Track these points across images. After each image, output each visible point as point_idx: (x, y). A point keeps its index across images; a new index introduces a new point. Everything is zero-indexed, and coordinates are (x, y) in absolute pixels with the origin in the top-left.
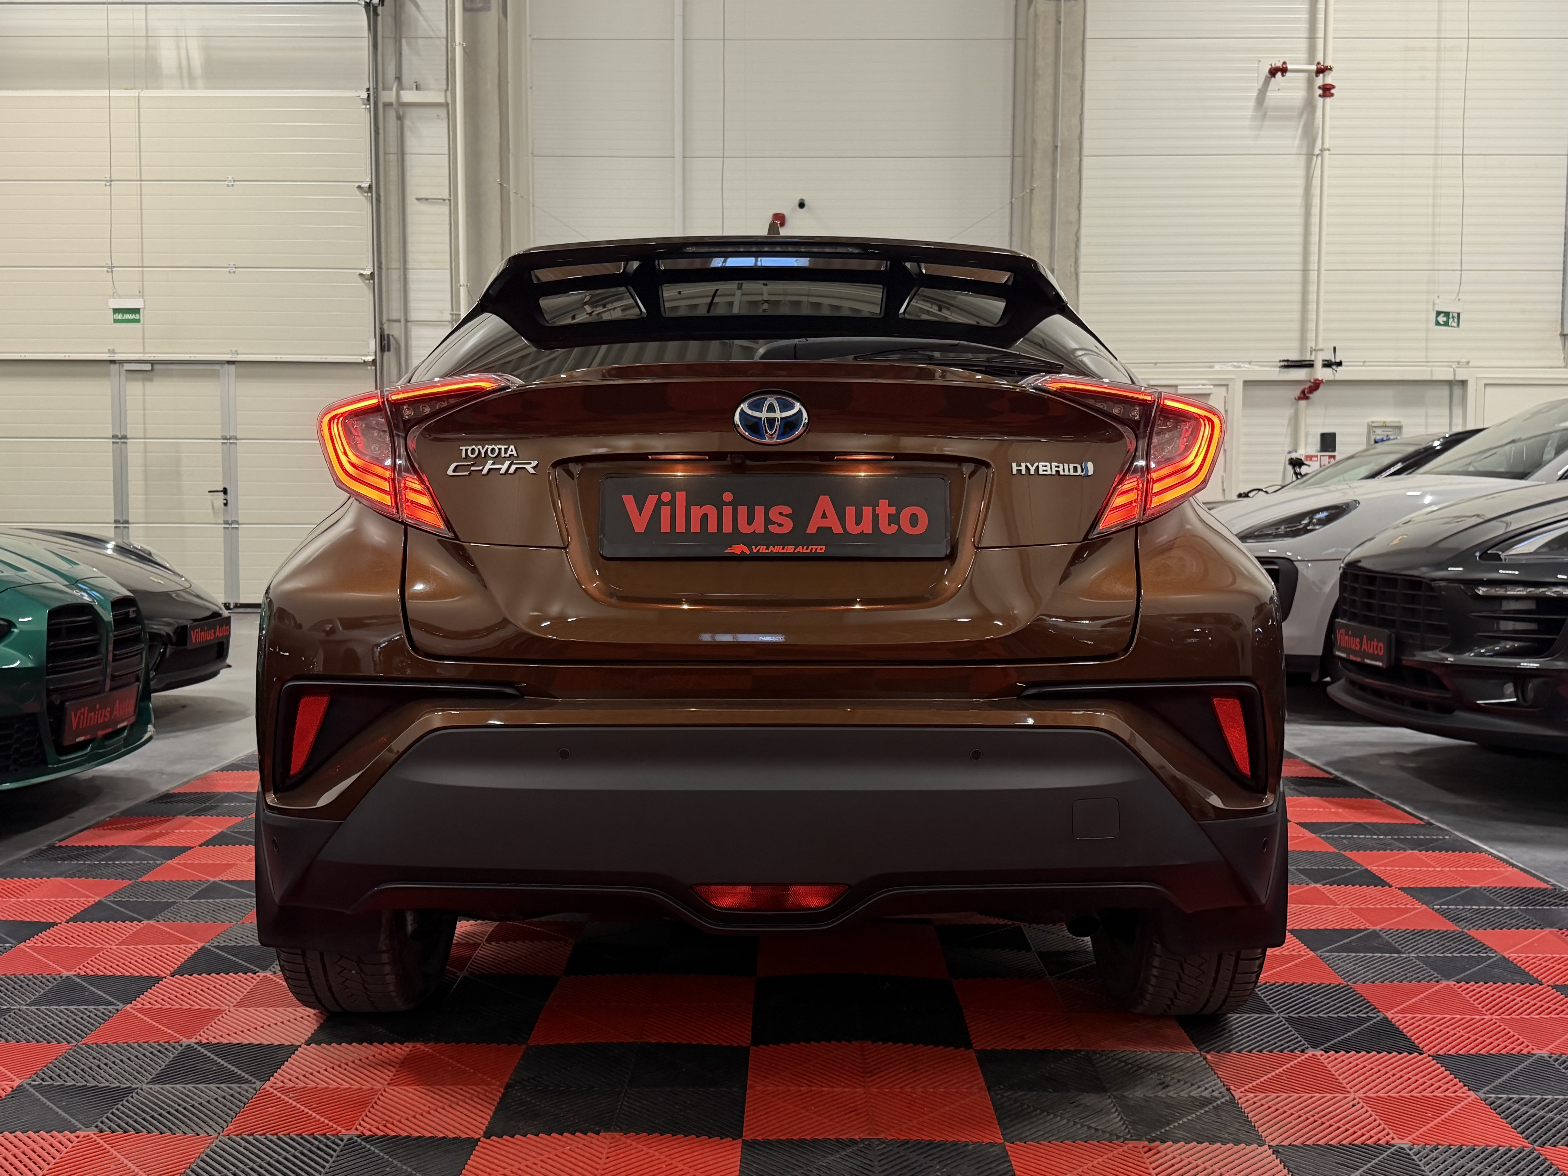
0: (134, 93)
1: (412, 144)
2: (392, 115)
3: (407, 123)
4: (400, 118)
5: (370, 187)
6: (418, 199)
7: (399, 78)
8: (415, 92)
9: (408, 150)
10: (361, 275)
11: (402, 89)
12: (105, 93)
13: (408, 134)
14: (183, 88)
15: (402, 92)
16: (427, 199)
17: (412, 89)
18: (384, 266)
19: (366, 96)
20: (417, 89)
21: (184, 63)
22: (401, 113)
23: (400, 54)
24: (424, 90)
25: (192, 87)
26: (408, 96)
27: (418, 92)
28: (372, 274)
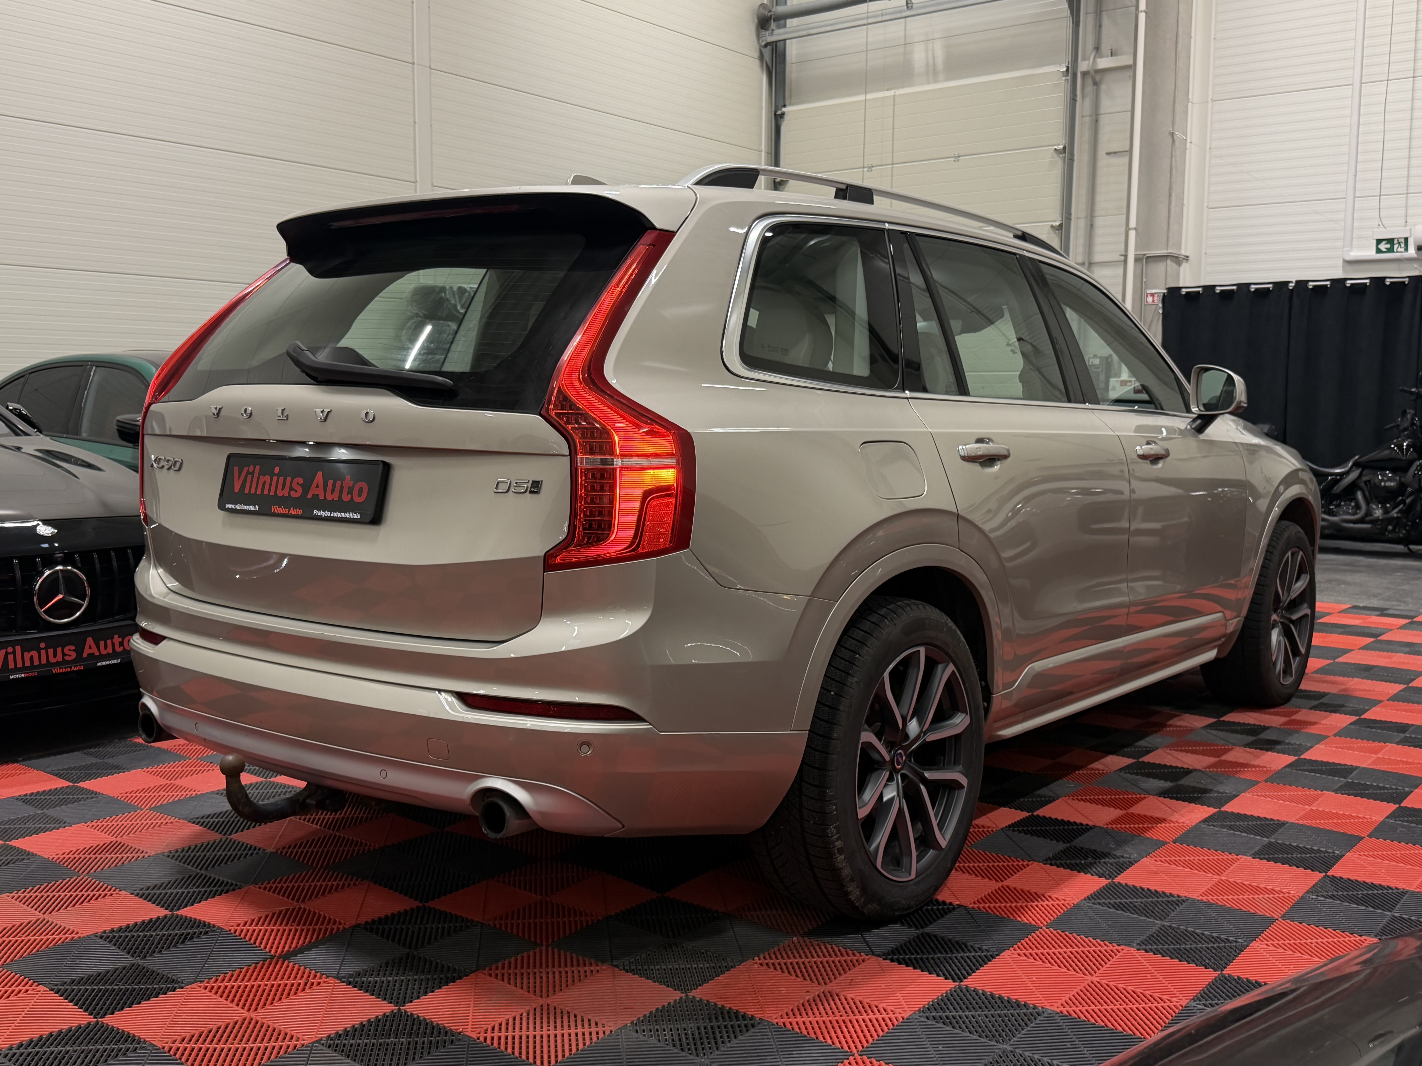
0: (891, 93)
1: (1106, 104)
2: (1089, 81)
3: (1103, 87)
4: (1096, 84)
5: (1064, 148)
6: (1108, 154)
7: (1097, 49)
8: (1110, 58)
9: (1102, 110)
10: (1052, 226)
11: (1101, 57)
12: (862, 97)
13: (1103, 96)
14: (929, 83)
15: (1099, 60)
16: (1115, 153)
17: (1108, 56)
18: (1073, 217)
19: (1065, 69)
20: (1112, 55)
21: (931, 63)
22: (1098, 78)
23: (1100, 26)
24: (1116, 55)
25: (935, 81)
26: (1103, 63)
27: (1114, 58)
28: (1061, 225)
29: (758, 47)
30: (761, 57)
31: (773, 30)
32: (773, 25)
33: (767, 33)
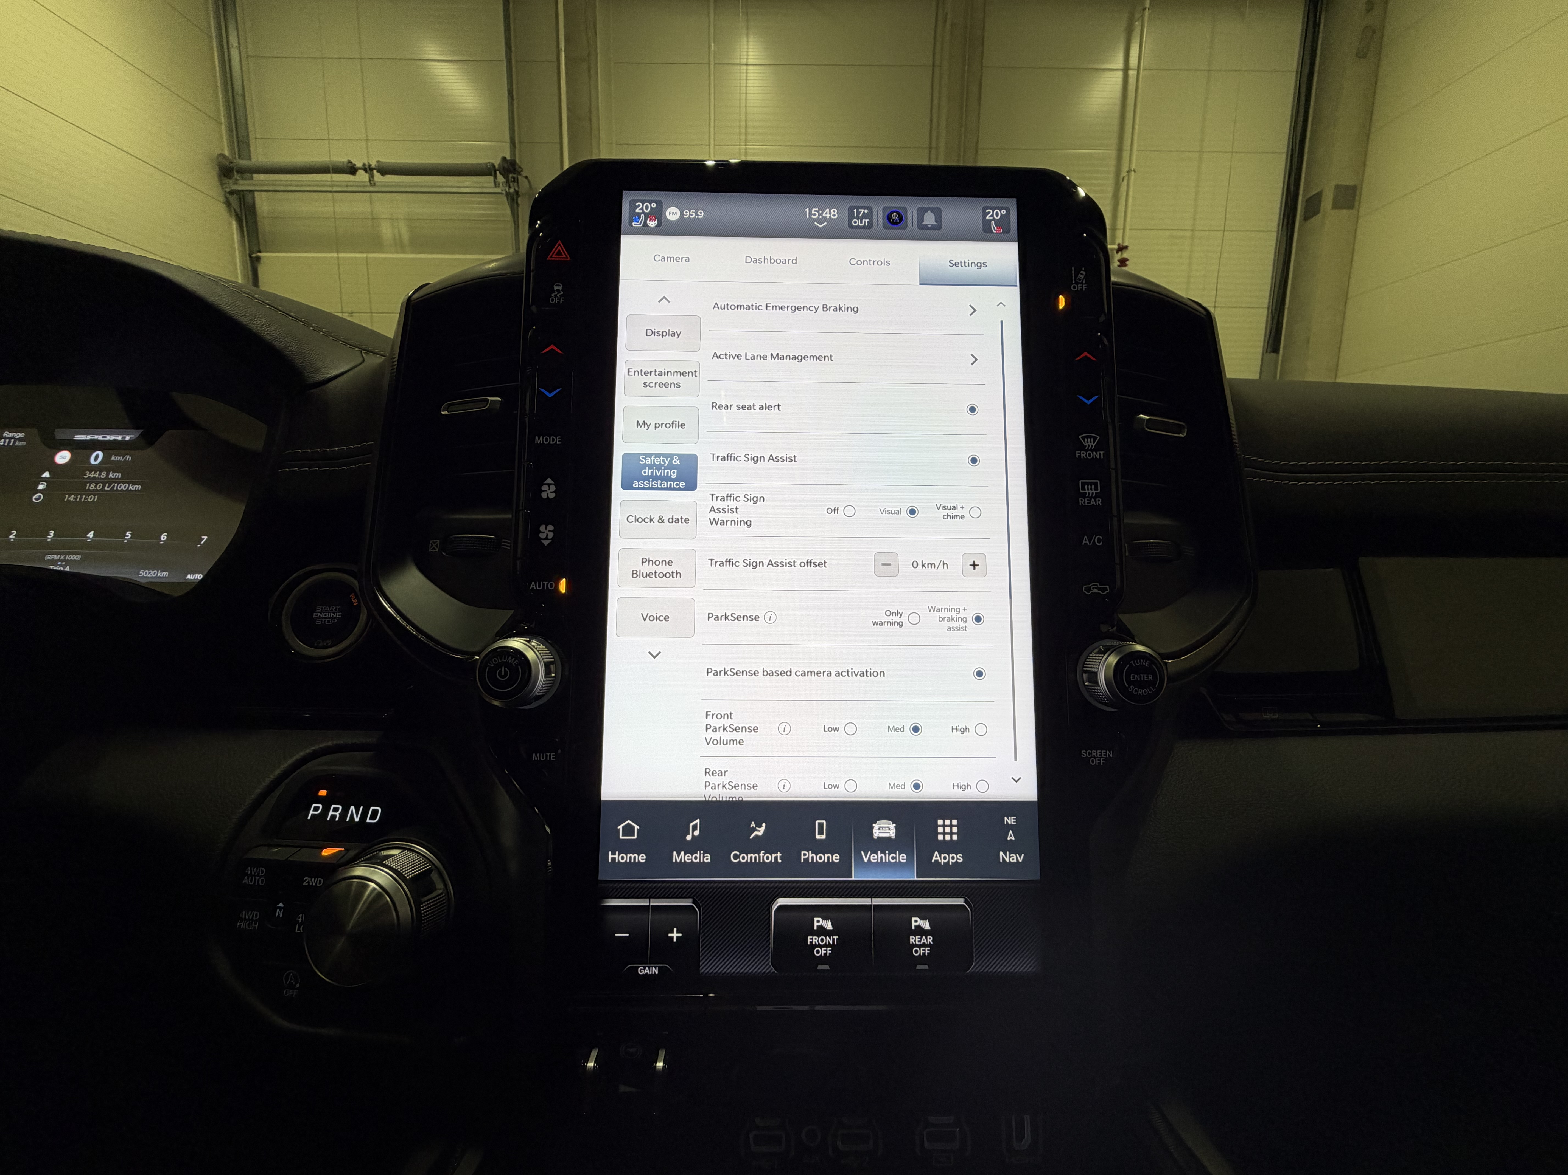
0: (364, 255)
14: (397, 253)
21: (397, 236)
29: (223, 193)
30: (228, 203)
31: (237, 180)
32: (236, 176)
33: (231, 181)
